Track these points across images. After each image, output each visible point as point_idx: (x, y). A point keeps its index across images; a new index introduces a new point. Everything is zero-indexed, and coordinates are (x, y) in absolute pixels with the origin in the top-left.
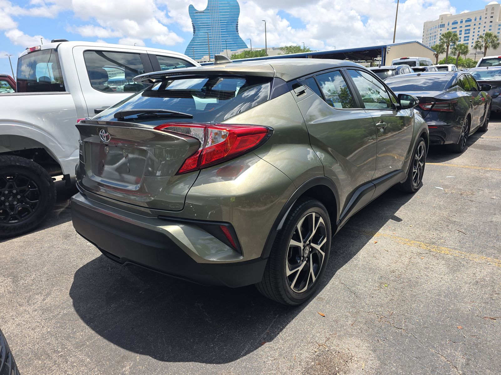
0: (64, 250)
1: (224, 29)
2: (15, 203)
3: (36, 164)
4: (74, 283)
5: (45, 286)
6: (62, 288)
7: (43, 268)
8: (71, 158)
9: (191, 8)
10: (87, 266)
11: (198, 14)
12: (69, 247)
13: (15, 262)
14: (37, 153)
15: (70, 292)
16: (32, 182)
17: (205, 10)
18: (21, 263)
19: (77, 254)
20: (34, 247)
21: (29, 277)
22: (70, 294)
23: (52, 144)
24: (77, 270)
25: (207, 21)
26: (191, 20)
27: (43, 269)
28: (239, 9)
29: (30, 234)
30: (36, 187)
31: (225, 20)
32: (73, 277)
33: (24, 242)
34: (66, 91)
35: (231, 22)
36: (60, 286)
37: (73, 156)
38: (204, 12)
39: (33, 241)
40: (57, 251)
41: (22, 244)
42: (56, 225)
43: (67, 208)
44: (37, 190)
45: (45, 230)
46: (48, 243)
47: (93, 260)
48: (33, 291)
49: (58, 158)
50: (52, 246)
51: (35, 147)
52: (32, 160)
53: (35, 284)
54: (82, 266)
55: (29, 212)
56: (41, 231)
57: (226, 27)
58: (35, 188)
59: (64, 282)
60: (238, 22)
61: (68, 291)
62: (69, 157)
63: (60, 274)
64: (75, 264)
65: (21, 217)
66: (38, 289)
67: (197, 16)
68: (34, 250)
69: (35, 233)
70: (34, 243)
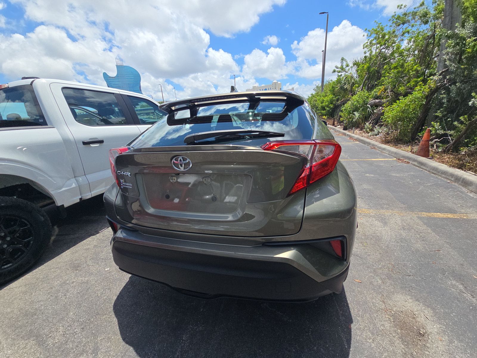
0: (81, 284)
1: (131, 89)
2: (5, 246)
3: (21, 200)
4: (120, 324)
5: (84, 339)
6: (109, 334)
7: (67, 314)
8: (64, 189)
9: (105, 75)
10: (122, 296)
11: (111, 79)
12: (86, 279)
13: (26, 315)
14: (20, 190)
15: (122, 338)
16: (23, 220)
17: (115, 76)
18: (35, 315)
19: (101, 284)
20: (42, 290)
21: (57, 332)
22: (124, 340)
23: (41, 178)
24: (113, 304)
25: (118, 83)
26: (106, 82)
27: (70, 316)
28: (140, 77)
29: (29, 274)
30: (28, 225)
31: (131, 83)
32: (114, 316)
33: (25, 285)
34: (48, 125)
35: (136, 85)
36: (104, 333)
37: (67, 187)
38: (115, 78)
39: (36, 283)
40: (74, 287)
41: (24, 289)
42: (56, 257)
43: (57, 235)
44: (29, 227)
45: (45, 264)
46: (56, 279)
47: (125, 286)
48: (72, 351)
49: (50, 191)
50: (64, 283)
51: (17, 183)
52: (15, 197)
53: (69, 341)
54: (115, 298)
55: (23, 252)
56: (40, 268)
57: (133, 88)
58: (26, 225)
59: (106, 325)
60: (140, 85)
61: (119, 337)
62: (61, 188)
63: (95, 316)
64: (106, 297)
65: (15, 259)
66: (77, 346)
67: (110, 80)
68: (43, 293)
69: (34, 271)
70: (38, 284)
